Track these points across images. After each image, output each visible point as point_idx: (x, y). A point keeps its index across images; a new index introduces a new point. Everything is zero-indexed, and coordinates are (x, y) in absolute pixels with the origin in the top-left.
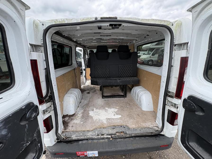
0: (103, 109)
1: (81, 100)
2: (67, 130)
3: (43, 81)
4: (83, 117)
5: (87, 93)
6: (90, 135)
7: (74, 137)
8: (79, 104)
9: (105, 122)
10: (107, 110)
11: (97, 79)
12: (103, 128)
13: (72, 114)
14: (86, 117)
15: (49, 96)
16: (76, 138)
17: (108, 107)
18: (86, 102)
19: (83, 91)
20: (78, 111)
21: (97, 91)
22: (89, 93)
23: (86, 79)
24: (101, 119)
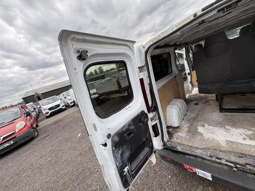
0: (221, 127)
1: (186, 112)
2: (172, 140)
3: (148, 95)
4: (189, 131)
5: (194, 104)
6: (198, 152)
7: (179, 149)
8: (183, 117)
9: (223, 144)
10: (228, 129)
11: (208, 86)
12: (220, 151)
13: (176, 126)
14: (193, 132)
15: (154, 107)
16: (182, 150)
17: (232, 126)
18: (193, 115)
19: (188, 101)
20: (183, 125)
21: (211, 101)
22: (197, 104)
23: (193, 86)
24: (216, 139)
